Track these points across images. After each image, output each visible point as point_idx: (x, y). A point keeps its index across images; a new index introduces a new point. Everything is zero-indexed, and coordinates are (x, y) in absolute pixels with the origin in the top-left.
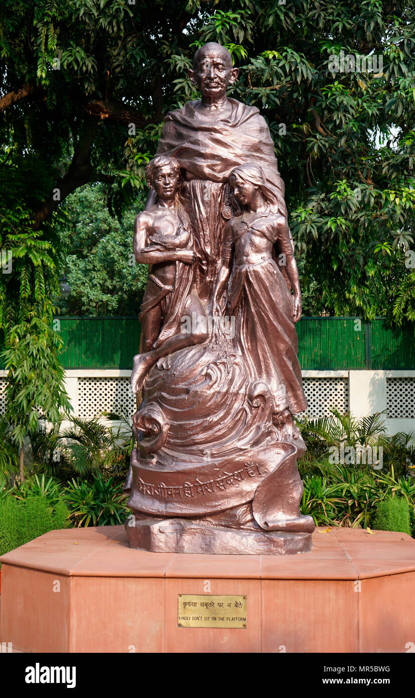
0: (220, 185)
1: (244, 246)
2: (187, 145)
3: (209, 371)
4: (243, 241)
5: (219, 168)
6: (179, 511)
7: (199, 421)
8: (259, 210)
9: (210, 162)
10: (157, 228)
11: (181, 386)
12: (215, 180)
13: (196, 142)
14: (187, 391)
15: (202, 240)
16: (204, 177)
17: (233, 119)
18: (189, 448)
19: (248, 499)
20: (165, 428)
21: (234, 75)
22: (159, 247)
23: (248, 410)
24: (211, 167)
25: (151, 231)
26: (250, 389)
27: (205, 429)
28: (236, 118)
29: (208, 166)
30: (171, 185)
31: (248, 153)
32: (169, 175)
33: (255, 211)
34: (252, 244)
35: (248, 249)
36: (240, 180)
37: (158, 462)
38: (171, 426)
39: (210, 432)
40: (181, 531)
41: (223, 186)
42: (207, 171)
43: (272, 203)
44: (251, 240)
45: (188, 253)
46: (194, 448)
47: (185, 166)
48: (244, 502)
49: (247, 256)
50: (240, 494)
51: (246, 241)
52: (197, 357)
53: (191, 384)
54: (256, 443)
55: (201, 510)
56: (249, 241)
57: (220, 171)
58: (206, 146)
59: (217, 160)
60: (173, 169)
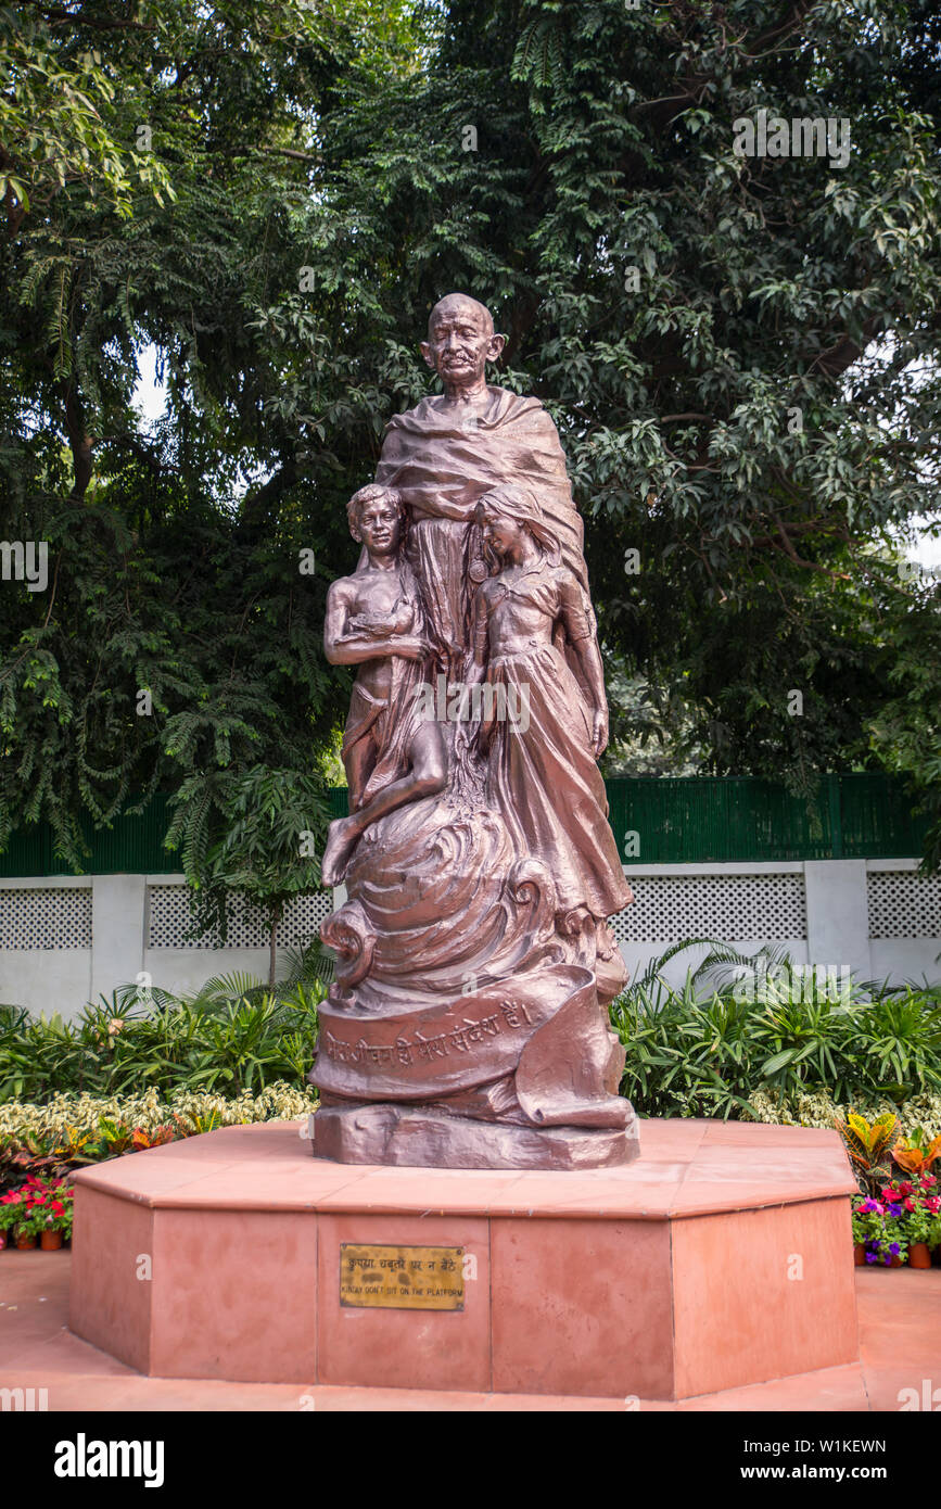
0: (466, 525)
1: (500, 624)
2: (412, 463)
3: (440, 842)
4: (498, 615)
5: (462, 496)
6: (389, 1091)
7: (423, 930)
8: (527, 563)
9: (447, 487)
10: (364, 602)
11: (394, 869)
12: (454, 518)
13: (426, 458)
14: (403, 878)
15: (437, 619)
16: (438, 514)
17: (491, 416)
18: (408, 979)
19: (509, 1069)
20: (368, 945)
21: (495, 347)
22: (361, 634)
23: (508, 909)
24: (449, 496)
25: (354, 608)
26: (512, 872)
27: (432, 944)
28: (496, 415)
29: (444, 494)
30: (386, 531)
31: (515, 470)
32: (383, 515)
33: (521, 565)
34: (515, 620)
35: (506, 628)
36: (491, 513)
37: (358, 1005)
38: (379, 938)
39: (443, 950)
40: (393, 1126)
41: (469, 528)
42: (442, 501)
43: (551, 550)
44: (511, 613)
45: (413, 642)
46: (416, 978)
47: (409, 499)
48: (500, 1073)
49: (504, 641)
50: (495, 1059)
51: (503, 614)
52: (422, 816)
53: (409, 865)
54: (523, 967)
55: (427, 1089)
56: (508, 616)
57: (463, 503)
58: (440, 461)
59: (459, 483)
60: (389, 504)
